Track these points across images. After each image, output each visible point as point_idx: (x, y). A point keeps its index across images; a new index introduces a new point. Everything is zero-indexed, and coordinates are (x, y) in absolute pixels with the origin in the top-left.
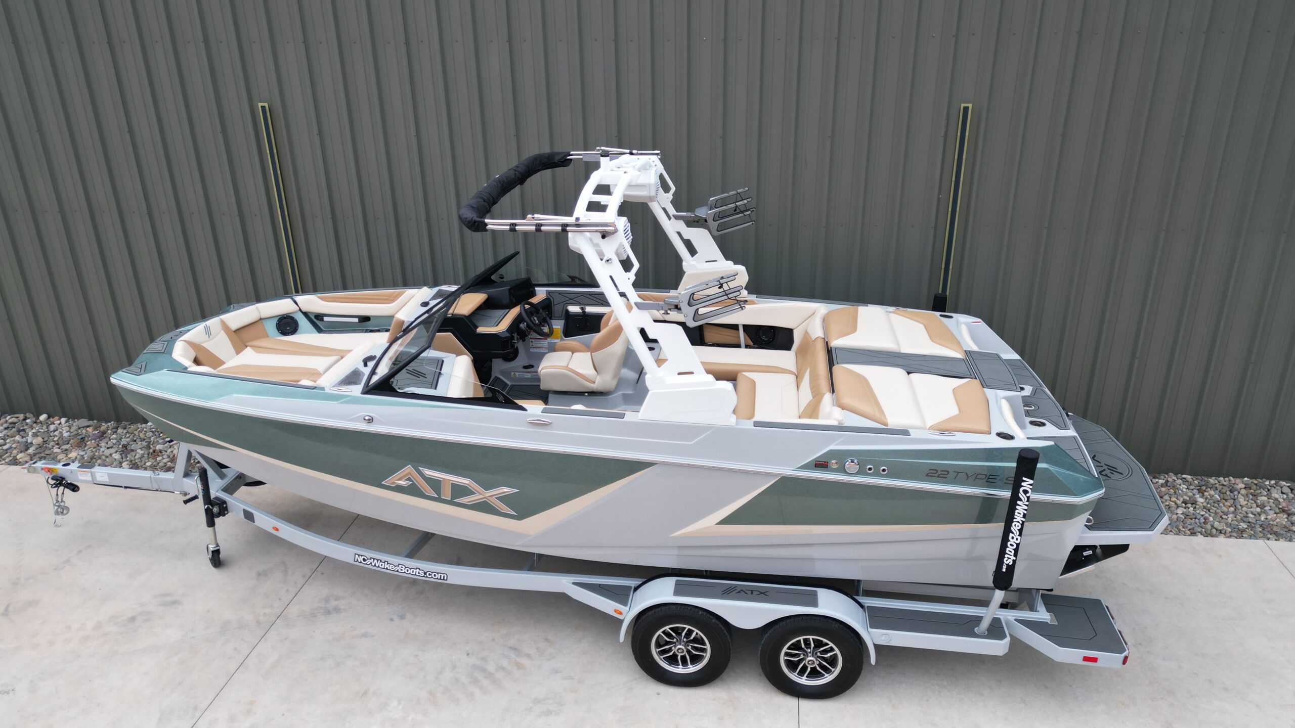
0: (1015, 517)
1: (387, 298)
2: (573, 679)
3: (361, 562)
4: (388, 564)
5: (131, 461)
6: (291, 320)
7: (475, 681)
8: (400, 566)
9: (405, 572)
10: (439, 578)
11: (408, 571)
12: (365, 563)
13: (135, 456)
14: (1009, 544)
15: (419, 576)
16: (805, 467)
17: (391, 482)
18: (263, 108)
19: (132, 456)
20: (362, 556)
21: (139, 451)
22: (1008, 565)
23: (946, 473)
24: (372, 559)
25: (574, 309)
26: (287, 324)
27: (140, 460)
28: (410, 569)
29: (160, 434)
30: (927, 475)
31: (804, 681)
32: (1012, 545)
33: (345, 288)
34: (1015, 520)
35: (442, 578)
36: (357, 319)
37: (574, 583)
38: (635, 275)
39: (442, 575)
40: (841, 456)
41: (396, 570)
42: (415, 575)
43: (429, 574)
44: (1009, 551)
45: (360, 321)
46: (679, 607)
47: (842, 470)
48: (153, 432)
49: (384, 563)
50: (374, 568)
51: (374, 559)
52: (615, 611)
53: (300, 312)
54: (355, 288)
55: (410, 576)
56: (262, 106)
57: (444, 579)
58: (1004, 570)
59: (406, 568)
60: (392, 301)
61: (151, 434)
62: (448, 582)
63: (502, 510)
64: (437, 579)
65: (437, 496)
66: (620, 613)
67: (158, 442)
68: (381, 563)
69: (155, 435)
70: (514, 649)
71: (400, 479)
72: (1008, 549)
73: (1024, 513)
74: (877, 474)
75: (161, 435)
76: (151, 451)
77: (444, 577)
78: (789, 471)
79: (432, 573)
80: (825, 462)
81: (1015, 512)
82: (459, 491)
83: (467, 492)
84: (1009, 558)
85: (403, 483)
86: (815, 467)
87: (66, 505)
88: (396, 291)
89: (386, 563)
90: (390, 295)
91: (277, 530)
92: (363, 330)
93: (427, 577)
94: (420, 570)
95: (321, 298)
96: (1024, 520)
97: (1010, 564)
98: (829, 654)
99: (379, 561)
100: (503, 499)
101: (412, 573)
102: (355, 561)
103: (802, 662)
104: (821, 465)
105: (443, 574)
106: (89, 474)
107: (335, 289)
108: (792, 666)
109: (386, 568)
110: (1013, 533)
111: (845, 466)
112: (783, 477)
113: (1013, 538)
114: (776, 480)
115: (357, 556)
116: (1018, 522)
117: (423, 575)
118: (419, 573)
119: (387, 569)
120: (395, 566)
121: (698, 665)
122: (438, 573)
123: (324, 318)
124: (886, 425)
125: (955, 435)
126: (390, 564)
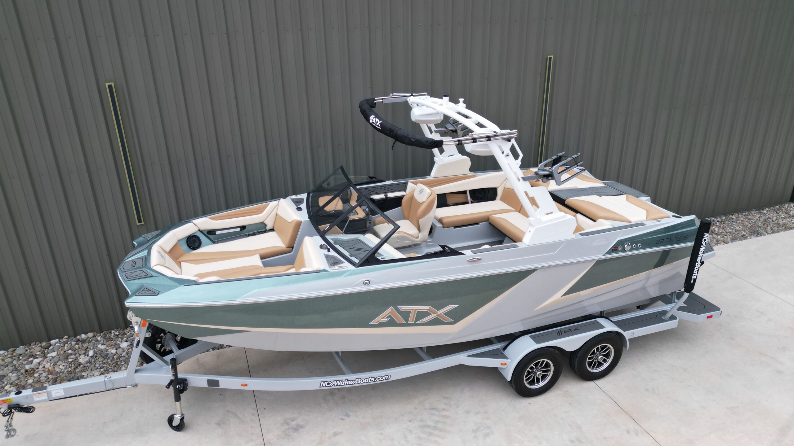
0: (699, 254)
1: (257, 210)
2: (481, 413)
3: (326, 386)
4: (347, 381)
5: (11, 384)
6: (195, 238)
7: (430, 434)
8: (357, 379)
9: (360, 383)
10: (385, 379)
11: (362, 381)
12: (329, 386)
13: (10, 379)
14: (695, 269)
15: (371, 382)
16: (608, 253)
17: (377, 321)
18: (110, 86)
19: (8, 380)
20: (326, 382)
21: (10, 374)
22: (694, 279)
23: (663, 240)
24: (335, 382)
25: (376, 197)
26: (194, 242)
27: (19, 381)
28: (365, 379)
29: (19, 358)
30: (656, 243)
31: (595, 370)
32: (697, 268)
33: (228, 208)
34: (699, 256)
35: (387, 379)
36: (239, 229)
37: (468, 356)
38: (521, 161)
39: (387, 377)
40: (621, 243)
41: (354, 383)
42: (368, 382)
43: (378, 379)
44: (696, 272)
45: (241, 230)
46: (540, 350)
47: (624, 250)
48: (10, 358)
49: (345, 381)
50: (337, 387)
51: (336, 381)
52: (502, 364)
53: (199, 232)
54: (235, 206)
55: (364, 384)
56: (108, 85)
57: (388, 379)
58: (692, 282)
59: (361, 379)
60: (261, 212)
61: (10, 360)
62: (391, 380)
63: (446, 320)
64: (384, 380)
65: (406, 323)
66: (506, 364)
67: (22, 363)
68: (342, 382)
69: (15, 359)
70: (433, 409)
71: (383, 318)
72: (695, 271)
73: (703, 251)
74: (637, 249)
75: (21, 358)
76: (23, 371)
77: (388, 377)
78: (601, 257)
79: (380, 377)
80: (616, 248)
81: (699, 252)
82: (421, 315)
83: (426, 314)
84: (695, 275)
85: (385, 320)
86: (612, 251)
87: (13, 428)
88: (262, 205)
89: (346, 381)
90: (259, 209)
91: (246, 385)
92: (243, 235)
93: (376, 381)
94: (371, 377)
95: (211, 218)
96: (703, 254)
97: (695, 278)
98: (607, 352)
99: (341, 381)
100: (447, 314)
101: (365, 382)
102: (320, 387)
103: (593, 361)
104: (614, 249)
105: (388, 375)
106: (46, 394)
107: (219, 210)
108: (590, 364)
109: (345, 384)
110: (698, 262)
111: (624, 247)
112: (598, 261)
113: (697, 265)
114: (594, 263)
115: (322, 383)
116: (700, 256)
117: (374, 380)
118: (371, 380)
119: (347, 384)
120: (353, 381)
121: (545, 380)
122: (384, 376)
123: (216, 232)
124: (631, 222)
125: (661, 221)
126: (349, 381)
